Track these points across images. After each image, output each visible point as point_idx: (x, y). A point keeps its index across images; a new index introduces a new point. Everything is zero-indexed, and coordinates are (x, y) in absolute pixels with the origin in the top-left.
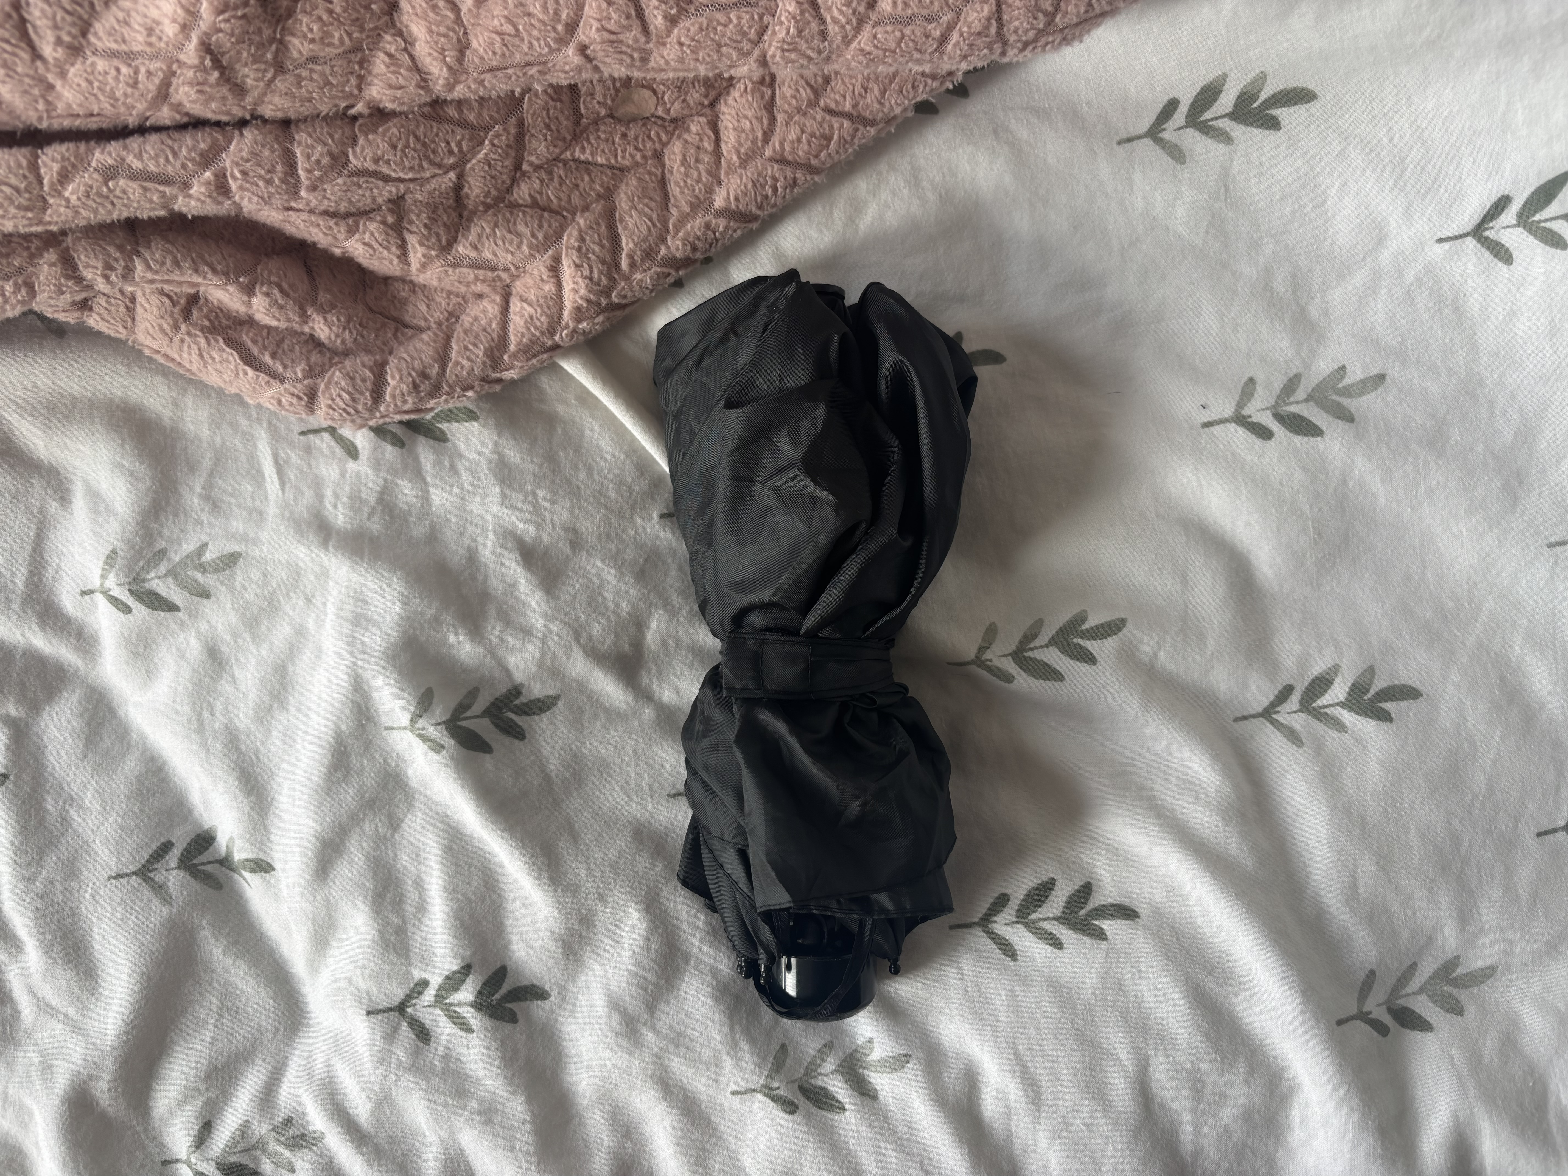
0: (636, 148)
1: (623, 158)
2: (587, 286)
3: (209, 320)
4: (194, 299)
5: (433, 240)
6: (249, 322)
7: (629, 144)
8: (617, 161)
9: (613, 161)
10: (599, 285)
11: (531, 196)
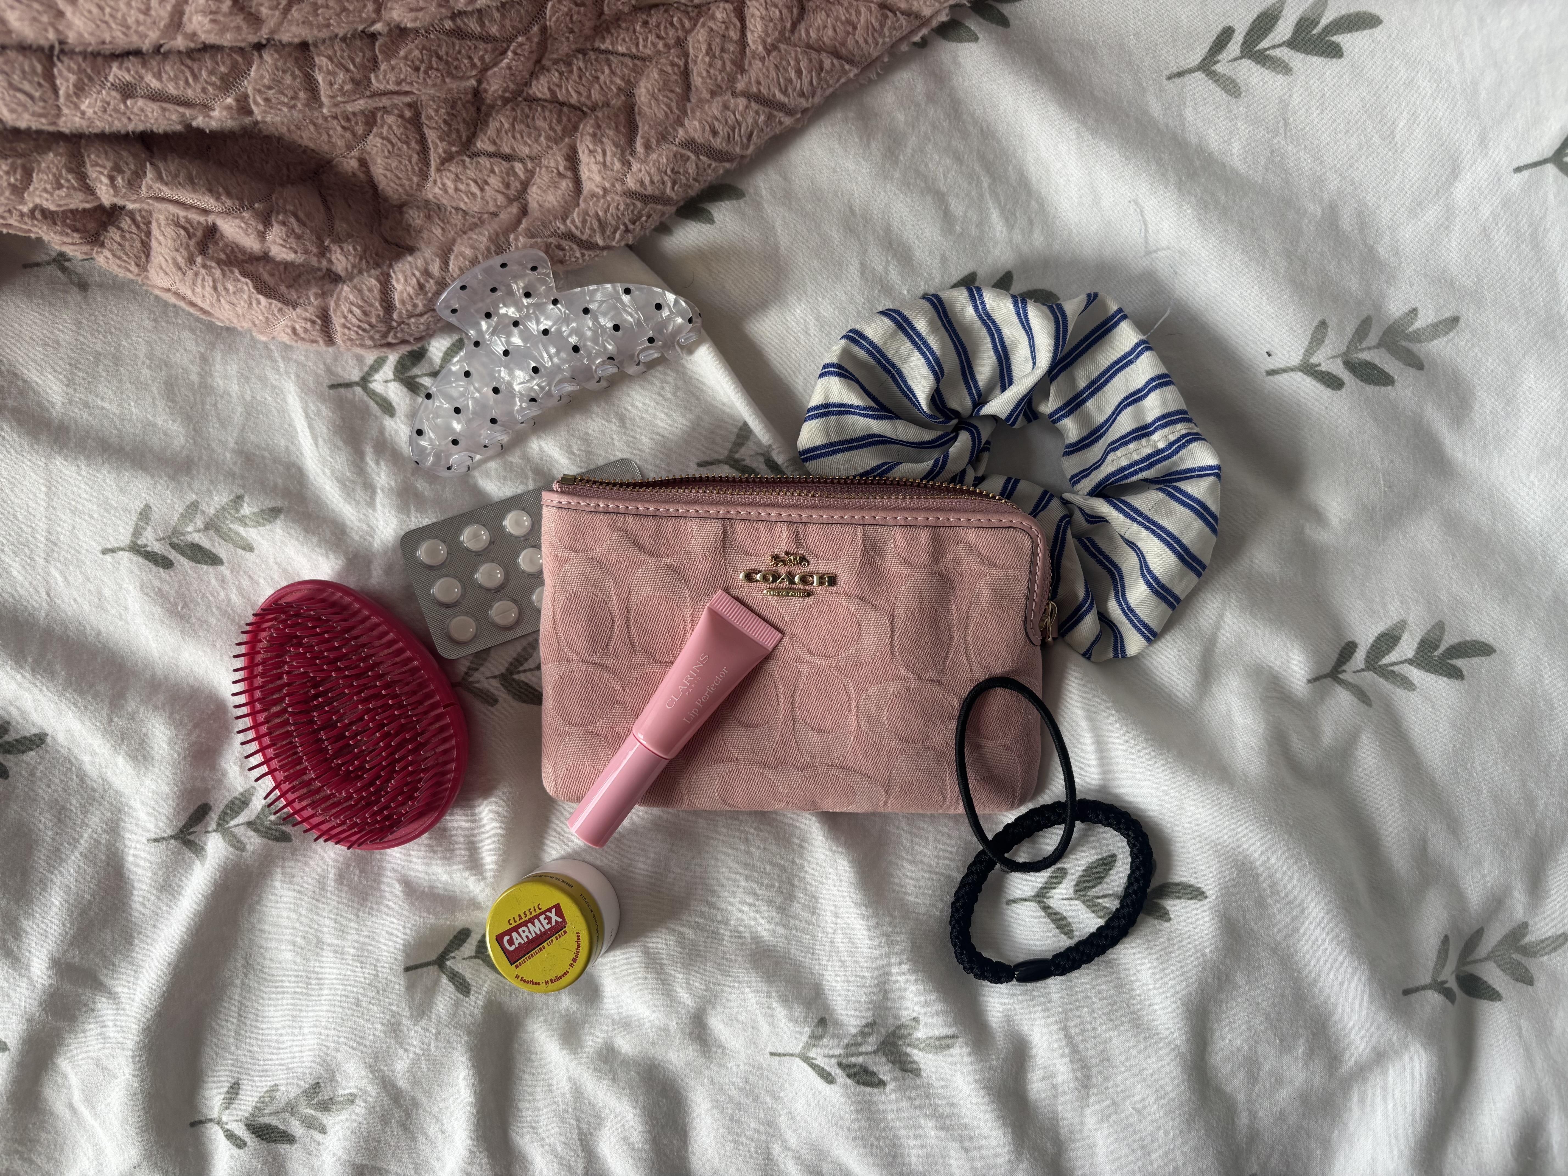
0: (659, 37)
1: (645, 46)
2: (601, 172)
3: (226, 254)
4: (212, 232)
5: (454, 137)
6: (265, 258)
7: (650, 32)
8: (638, 50)
9: (634, 50)
11: (549, 89)
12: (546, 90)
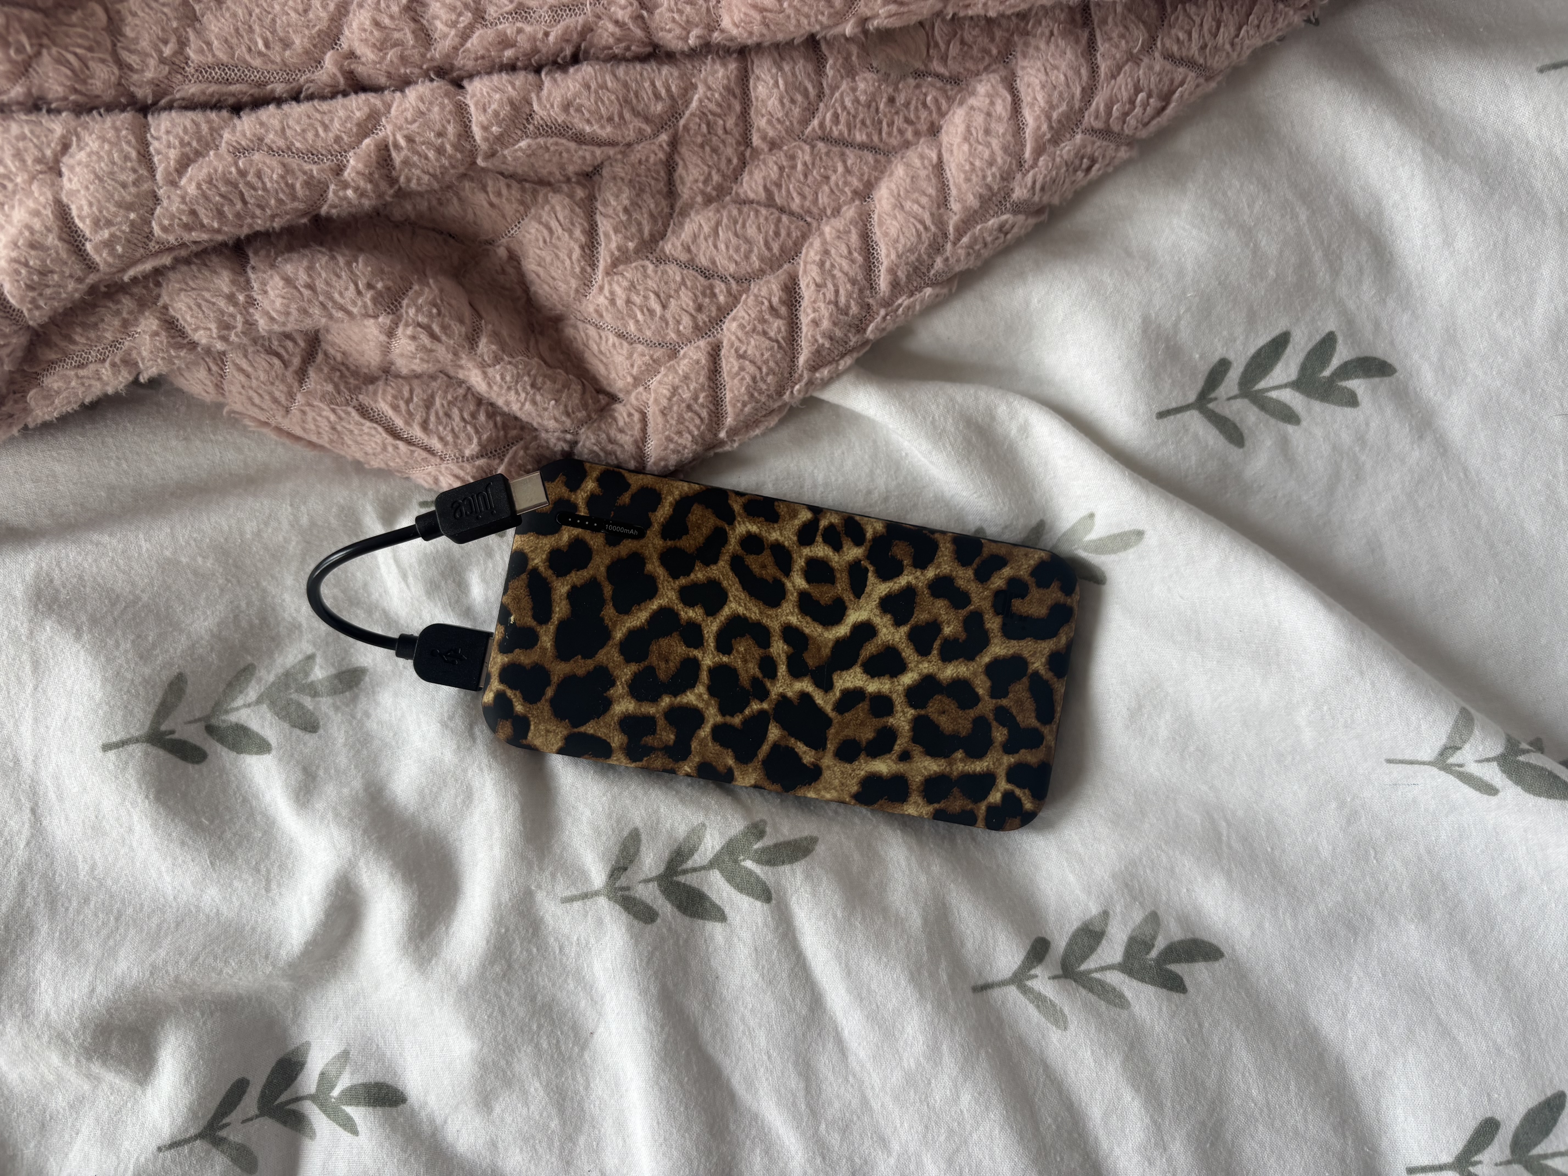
0: (907, 121)
1: (890, 134)
2: (831, 315)
3: (333, 383)
5: (634, 230)
7: (897, 113)
8: (881, 140)
9: (876, 138)
10: (847, 314)
11: (766, 188)
12: (761, 189)
